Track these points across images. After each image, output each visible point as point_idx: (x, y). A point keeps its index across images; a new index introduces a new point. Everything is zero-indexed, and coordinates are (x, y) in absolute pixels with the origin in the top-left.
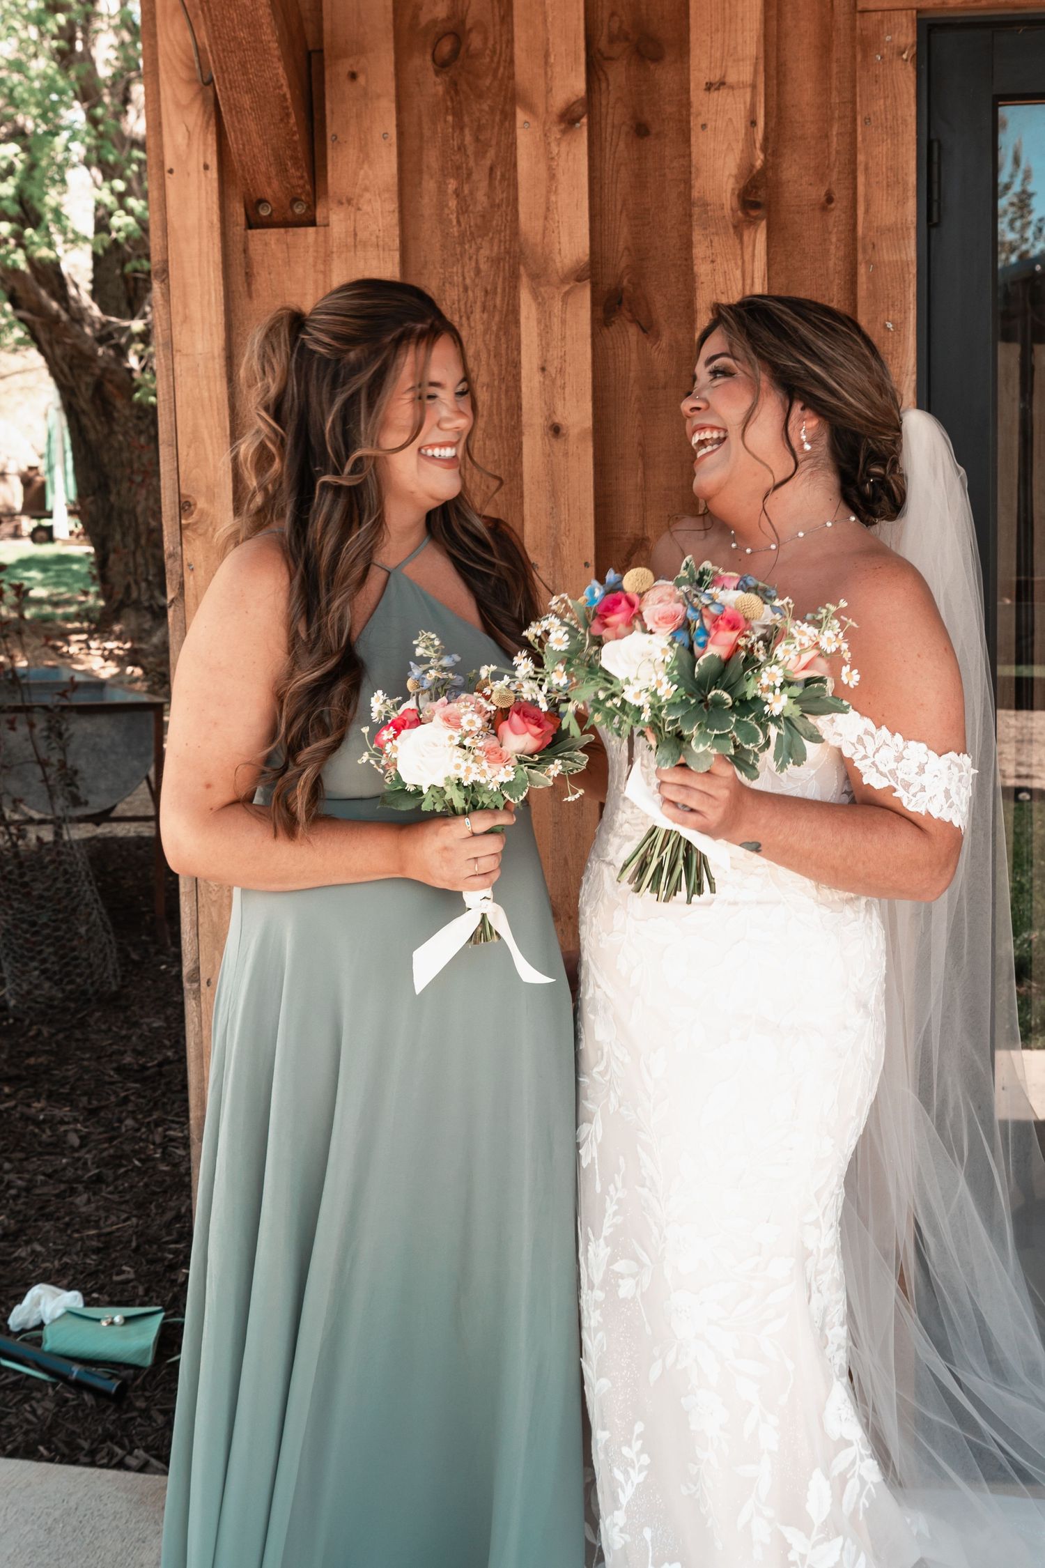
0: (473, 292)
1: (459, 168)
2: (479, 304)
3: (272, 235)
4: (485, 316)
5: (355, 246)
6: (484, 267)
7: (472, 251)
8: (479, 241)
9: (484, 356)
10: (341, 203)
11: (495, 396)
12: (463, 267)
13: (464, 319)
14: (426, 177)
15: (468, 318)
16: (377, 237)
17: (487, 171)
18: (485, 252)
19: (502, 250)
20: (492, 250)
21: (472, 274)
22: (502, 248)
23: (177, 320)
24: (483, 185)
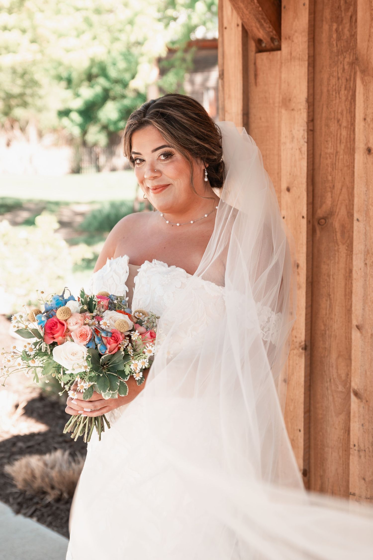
0: (341, 80)
1: (338, 17)
2: (343, 86)
3: (264, 55)
4: (346, 92)
5: (291, 59)
6: (346, 67)
7: (342, 59)
8: (345, 54)
9: (345, 113)
10: (286, 39)
11: (349, 133)
12: (338, 67)
13: (337, 94)
14: (324, 23)
15: (339, 94)
16: (299, 55)
17: (349, 18)
18: (347, 60)
19: (354, 58)
20: (350, 58)
21: (341, 71)
22: (354, 57)
23: (227, 97)
24: (348, 25)
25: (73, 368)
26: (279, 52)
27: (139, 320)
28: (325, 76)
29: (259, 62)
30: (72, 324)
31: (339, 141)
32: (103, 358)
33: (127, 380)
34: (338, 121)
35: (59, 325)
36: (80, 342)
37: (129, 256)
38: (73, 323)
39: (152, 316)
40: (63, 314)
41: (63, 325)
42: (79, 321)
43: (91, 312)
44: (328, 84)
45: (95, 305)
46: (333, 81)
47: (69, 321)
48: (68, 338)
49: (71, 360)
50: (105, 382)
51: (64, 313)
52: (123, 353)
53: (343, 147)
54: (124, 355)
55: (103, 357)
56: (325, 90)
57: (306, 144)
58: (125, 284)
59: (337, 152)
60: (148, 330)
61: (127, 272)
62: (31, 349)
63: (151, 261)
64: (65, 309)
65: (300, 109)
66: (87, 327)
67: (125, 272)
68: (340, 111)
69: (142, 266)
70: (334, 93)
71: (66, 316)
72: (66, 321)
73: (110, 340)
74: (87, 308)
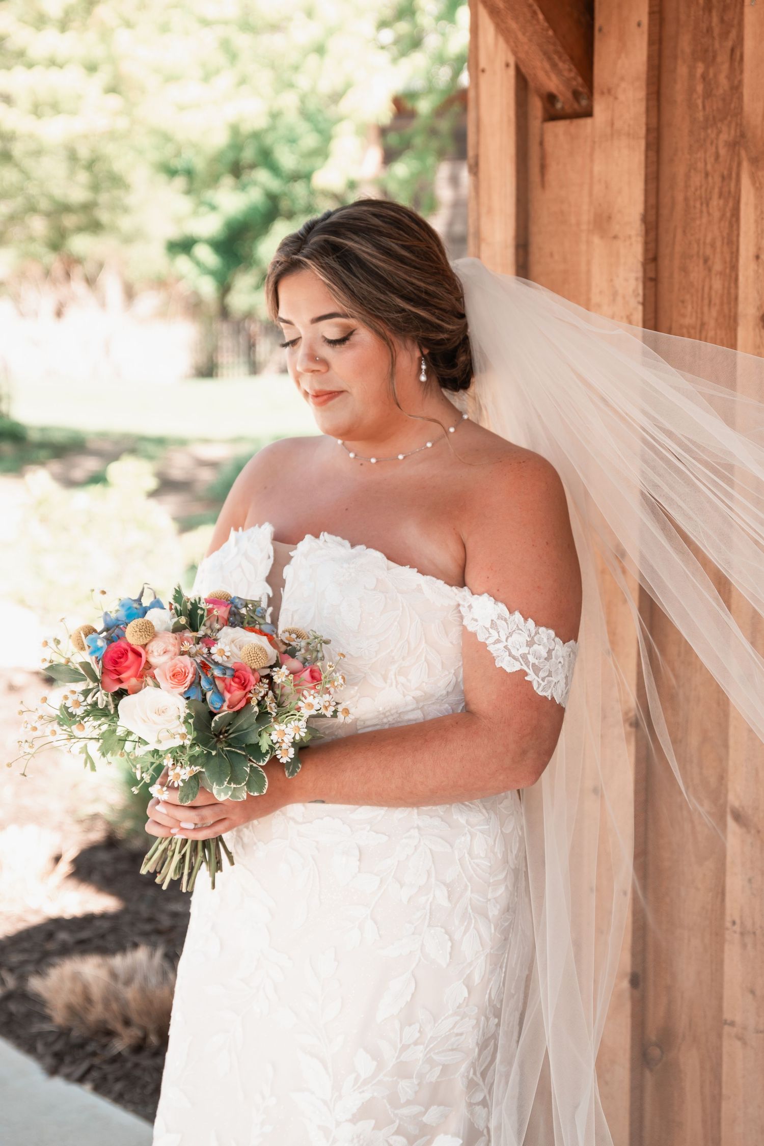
0: (713, 177)
1: (706, 51)
2: (716, 190)
3: (560, 127)
4: (721, 202)
5: (612, 135)
6: (723, 152)
7: (713, 136)
8: (719, 125)
9: (718, 244)
10: (602, 93)
11: (726, 284)
12: (705, 152)
13: (704, 205)
14: (680, 62)
15: (708, 205)
16: (629, 126)
17: (729, 52)
18: (724, 137)
19: (738, 134)
20: (729, 134)
21: (712, 159)
22: (738, 131)
23: (484, 210)
24: (725, 67)
25: (159, 739)
26: (589, 121)
27: (290, 647)
28: (681, 170)
29: (549, 139)
30: (156, 654)
31: (706, 302)
32: (217, 720)
33: (264, 764)
34: (706, 260)
35: (131, 655)
36: (172, 688)
37: (274, 526)
38: (157, 651)
39: (316, 638)
40: (139, 633)
41: (139, 655)
42: (171, 648)
43: (194, 629)
44: (687, 187)
45: (202, 616)
46: (697, 179)
47: (150, 647)
48: (149, 680)
49: (155, 723)
50: (220, 766)
51: (140, 631)
52: (256, 709)
53: (714, 313)
54: (257, 714)
55: (216, 718)
56: (680, 197)
57: (640, 308)
58: (265, 579)
59: (703, 324)
60: (306, 666)
61: (269, 557)
62: (76, 704)
63: (317, 536)
64: (142, 624)
65: (630, 237)
66: (186, 659)
67: (267, 556)
68: (708, 240)
69: (300, 545)
70: (698, 205)
71: (144, 636)
72: (145, 646)
73: (230, 685)
74: (186, 622)
